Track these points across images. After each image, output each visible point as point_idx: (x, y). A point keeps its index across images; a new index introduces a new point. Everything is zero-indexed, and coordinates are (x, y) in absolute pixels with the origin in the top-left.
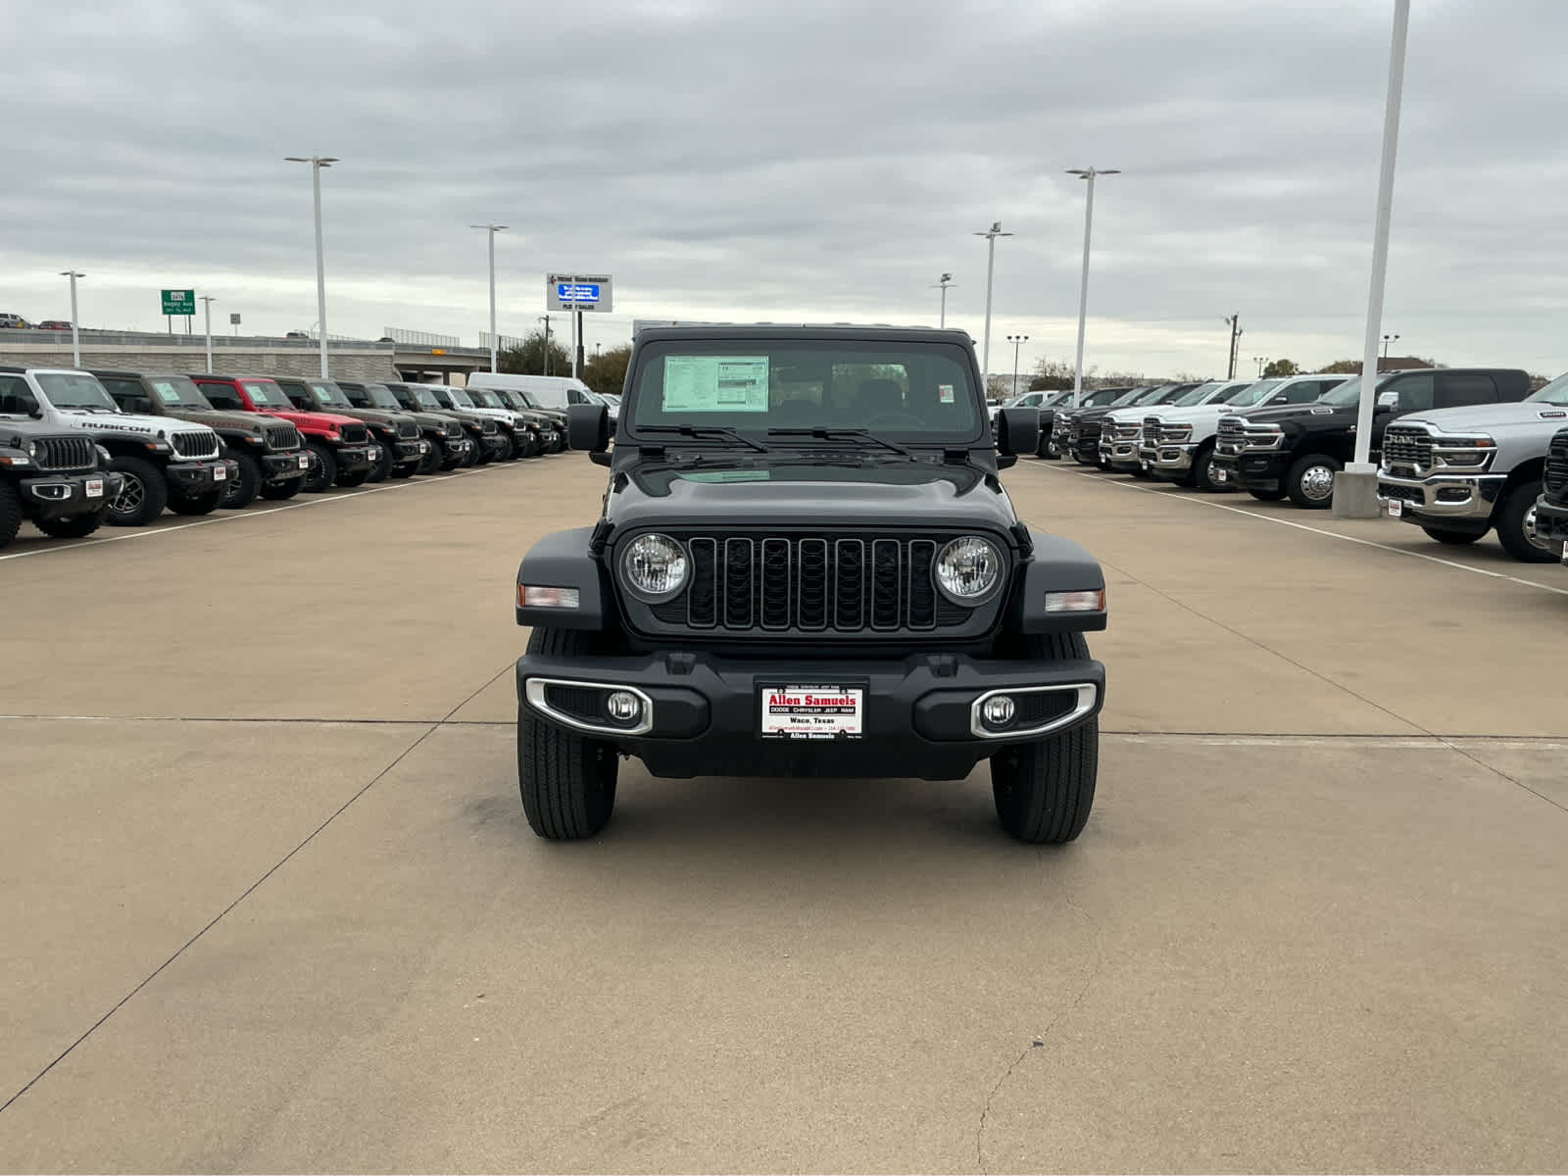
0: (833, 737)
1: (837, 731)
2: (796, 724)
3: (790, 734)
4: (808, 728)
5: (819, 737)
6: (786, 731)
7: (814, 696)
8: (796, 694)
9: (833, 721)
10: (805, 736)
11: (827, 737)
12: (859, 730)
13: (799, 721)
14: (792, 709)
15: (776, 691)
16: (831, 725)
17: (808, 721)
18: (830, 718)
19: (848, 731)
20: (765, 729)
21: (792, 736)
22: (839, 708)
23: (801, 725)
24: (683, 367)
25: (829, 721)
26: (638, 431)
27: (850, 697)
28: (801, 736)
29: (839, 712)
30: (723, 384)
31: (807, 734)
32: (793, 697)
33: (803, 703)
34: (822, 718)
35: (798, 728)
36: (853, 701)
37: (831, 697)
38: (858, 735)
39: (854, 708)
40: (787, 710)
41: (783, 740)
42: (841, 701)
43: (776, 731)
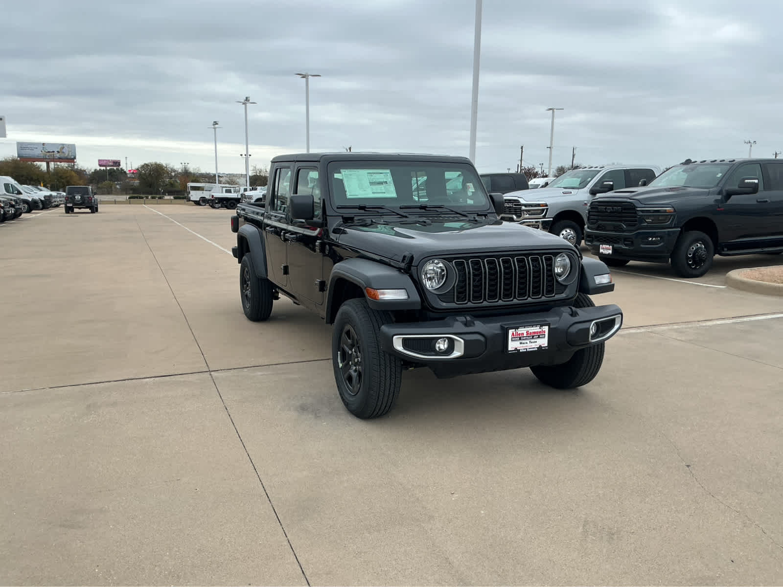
0: (536, 349)
1: (538, 346)
2: (522, 345)
3: (520, 350)
4: (527, 346)
5: (531, 350)
6: (518, 349)
7: (530, 331)
8: (523, 331)
9: (536, 342)
10: (526, 350)
11: (534, 349)
12: (546, 345)
13: (523, 343)
14: (520, 338)
15: (514, 330)
16: (536, 343)
17: (527, 343)
18: (535, 340)
19: (542, 346)
20: (510, 349)
21: (521, 351)
22: (539, 336)
23: (524, 345)
24: (351, 175)
25: (535, 342)
26: (337, 208)
27: (544, 330)
28: (524, 350)
29: (539, 337)
30: (372, 183)
31: (526, 349)
32: (521, 332)
33: (525, 335)
34: (532, 341)
35: (523, 347)
36: (544, 332)
37: (536, 331)
38: (546, 347)
39: (545, 335)
40: (518, 339)
41: (517, 351)
42: (540, 332)
43: (514, 349)
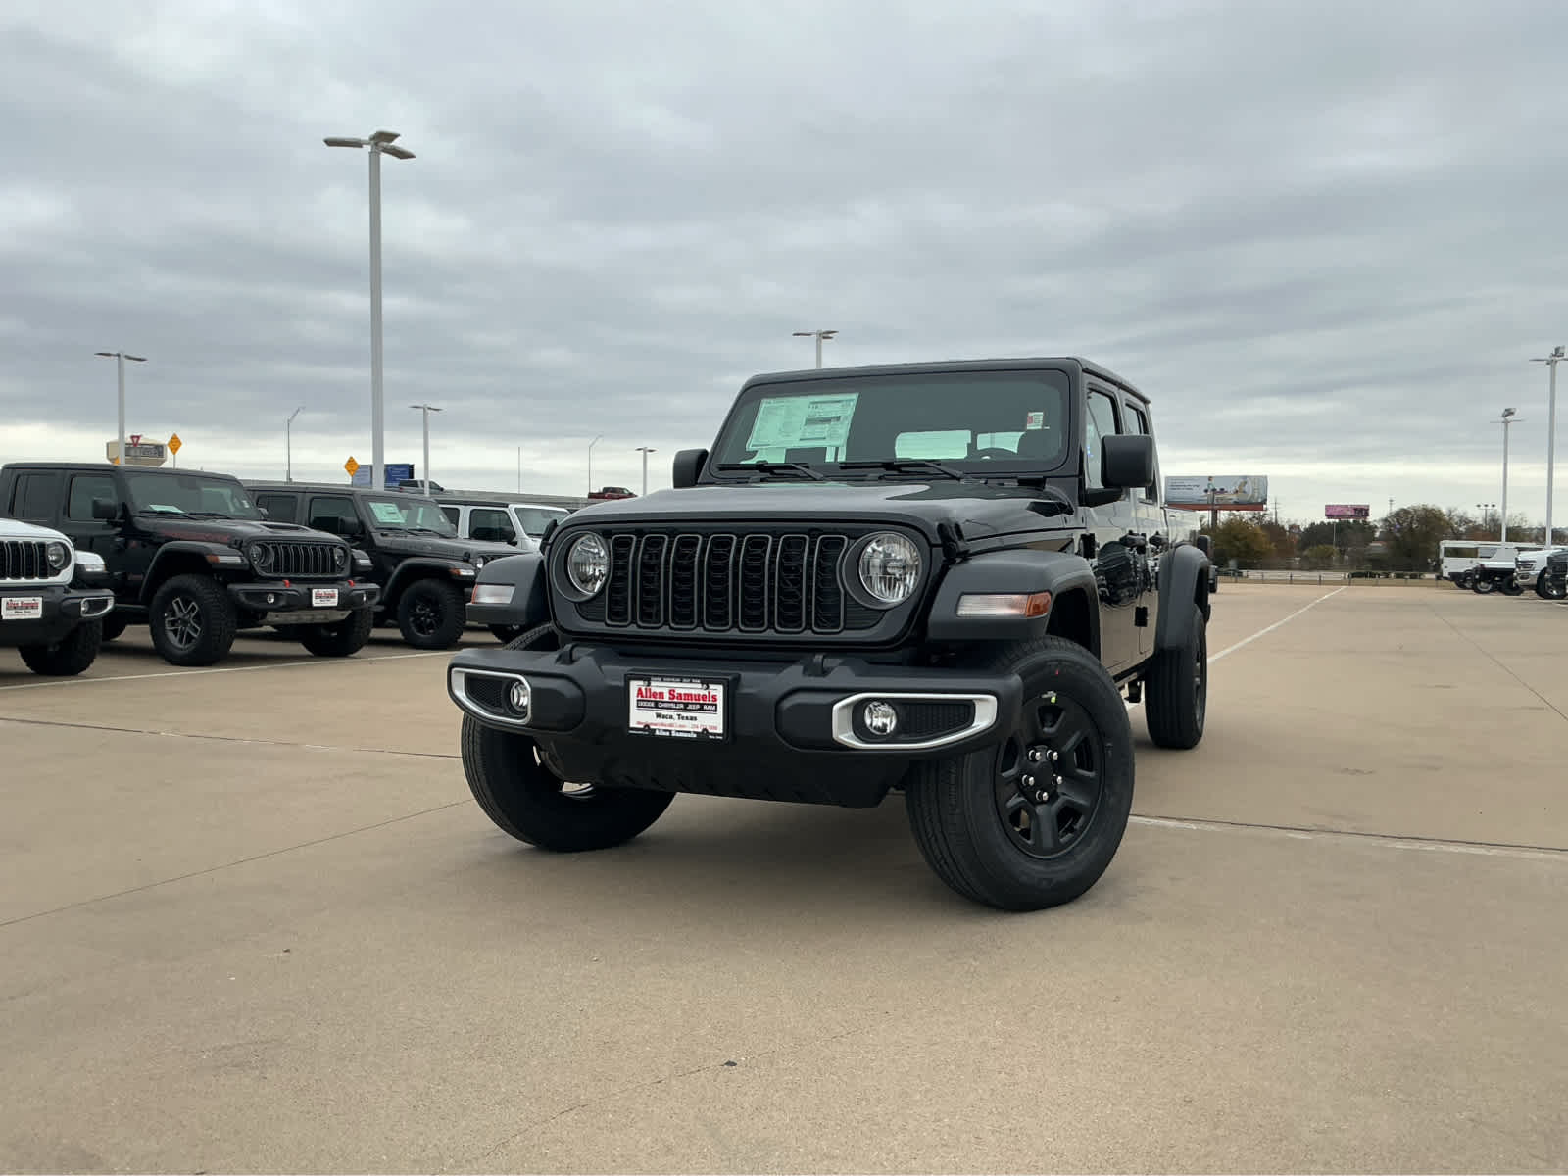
0: (695, 736)
1: (700, 730)
2: (661, 720)
3: (655, 730)
4: (671, 725)
5: (681, 735)
6: (652, 727)
7: (678, 691)
8: (659, 687)
9: (695, 719)
10: (668, 734)
11: (689, 735)
12: (720, 730)
13: (663, 717)
14: (657, 703)
15: (641, 683)
16: (693, 722)
17: (671, 717)
18: (693, 715)
19: (710, 731)
20: (633, 724)
21: (657, 733)
22: (702, 705)
23: (665, 721)
24: (776, 408)
25: (692, 719)
26: (721, 469)
27: (712, 693)
28: (664, 734)
29: (701, 709)
30: (809, 422)
31: (670, 731)
32: (658, 690)
33: (667, 698)
34: (684, 715)
35: (663, 725)
36: (715, 698)
37: (693, 692)
38: (719, 735)
39: (716, 705)
40: (652, 704)
41: (648, 736)
42: (704, 697)
43: (642, 726)
